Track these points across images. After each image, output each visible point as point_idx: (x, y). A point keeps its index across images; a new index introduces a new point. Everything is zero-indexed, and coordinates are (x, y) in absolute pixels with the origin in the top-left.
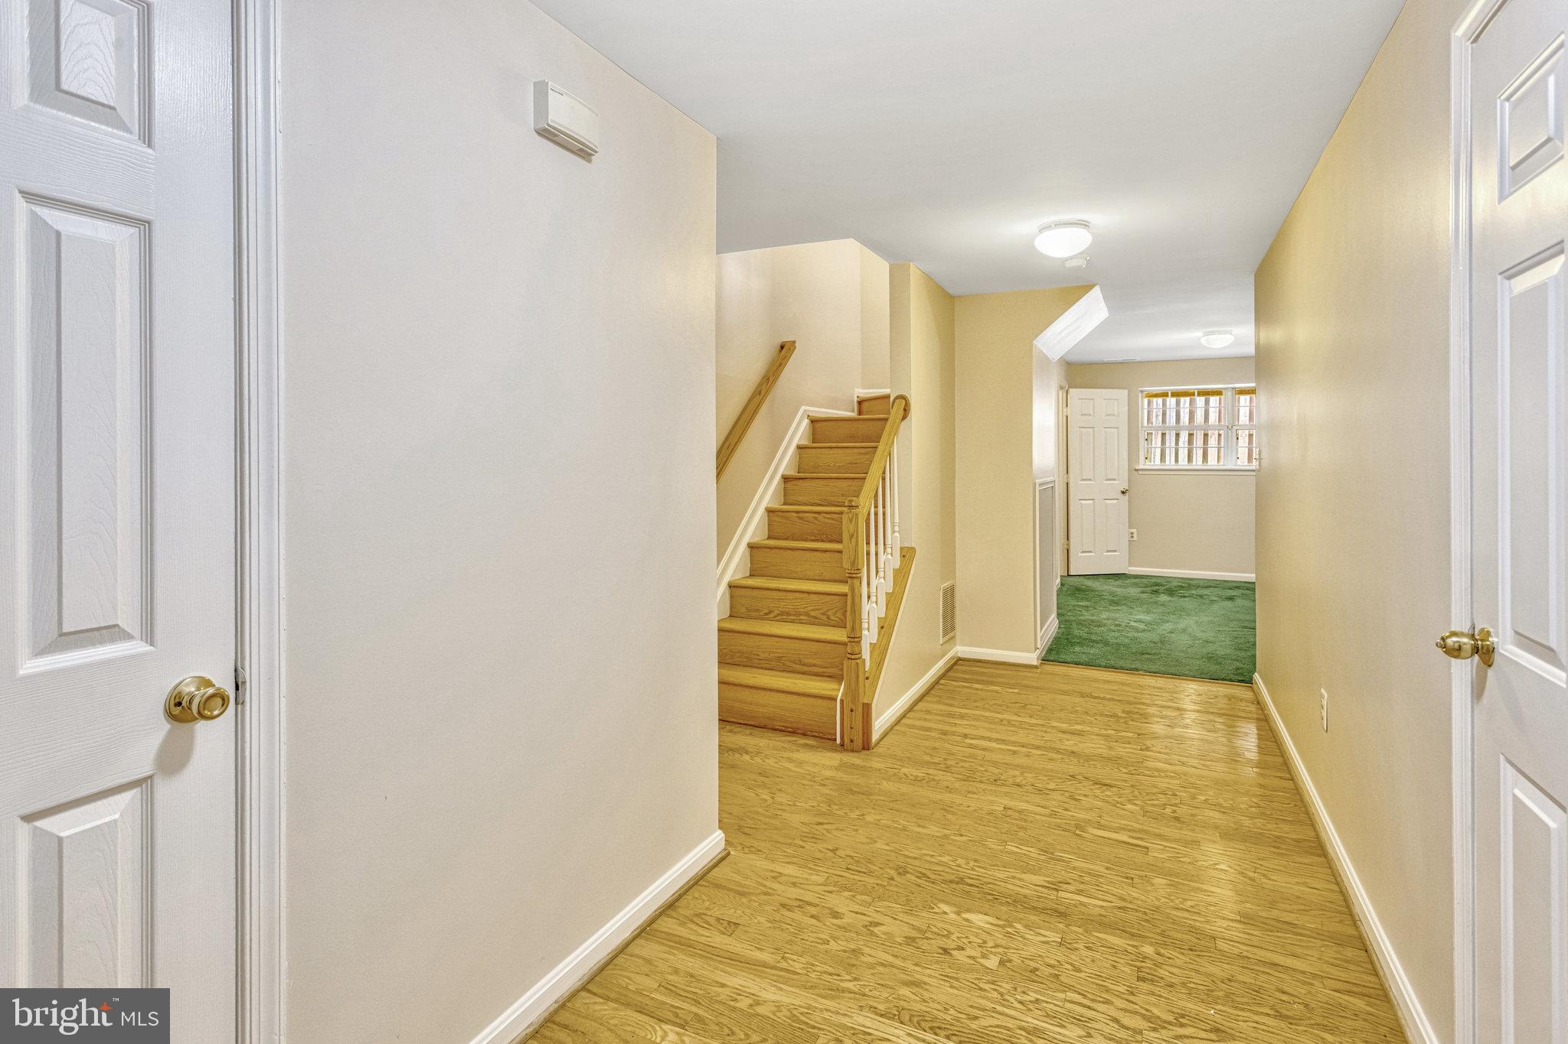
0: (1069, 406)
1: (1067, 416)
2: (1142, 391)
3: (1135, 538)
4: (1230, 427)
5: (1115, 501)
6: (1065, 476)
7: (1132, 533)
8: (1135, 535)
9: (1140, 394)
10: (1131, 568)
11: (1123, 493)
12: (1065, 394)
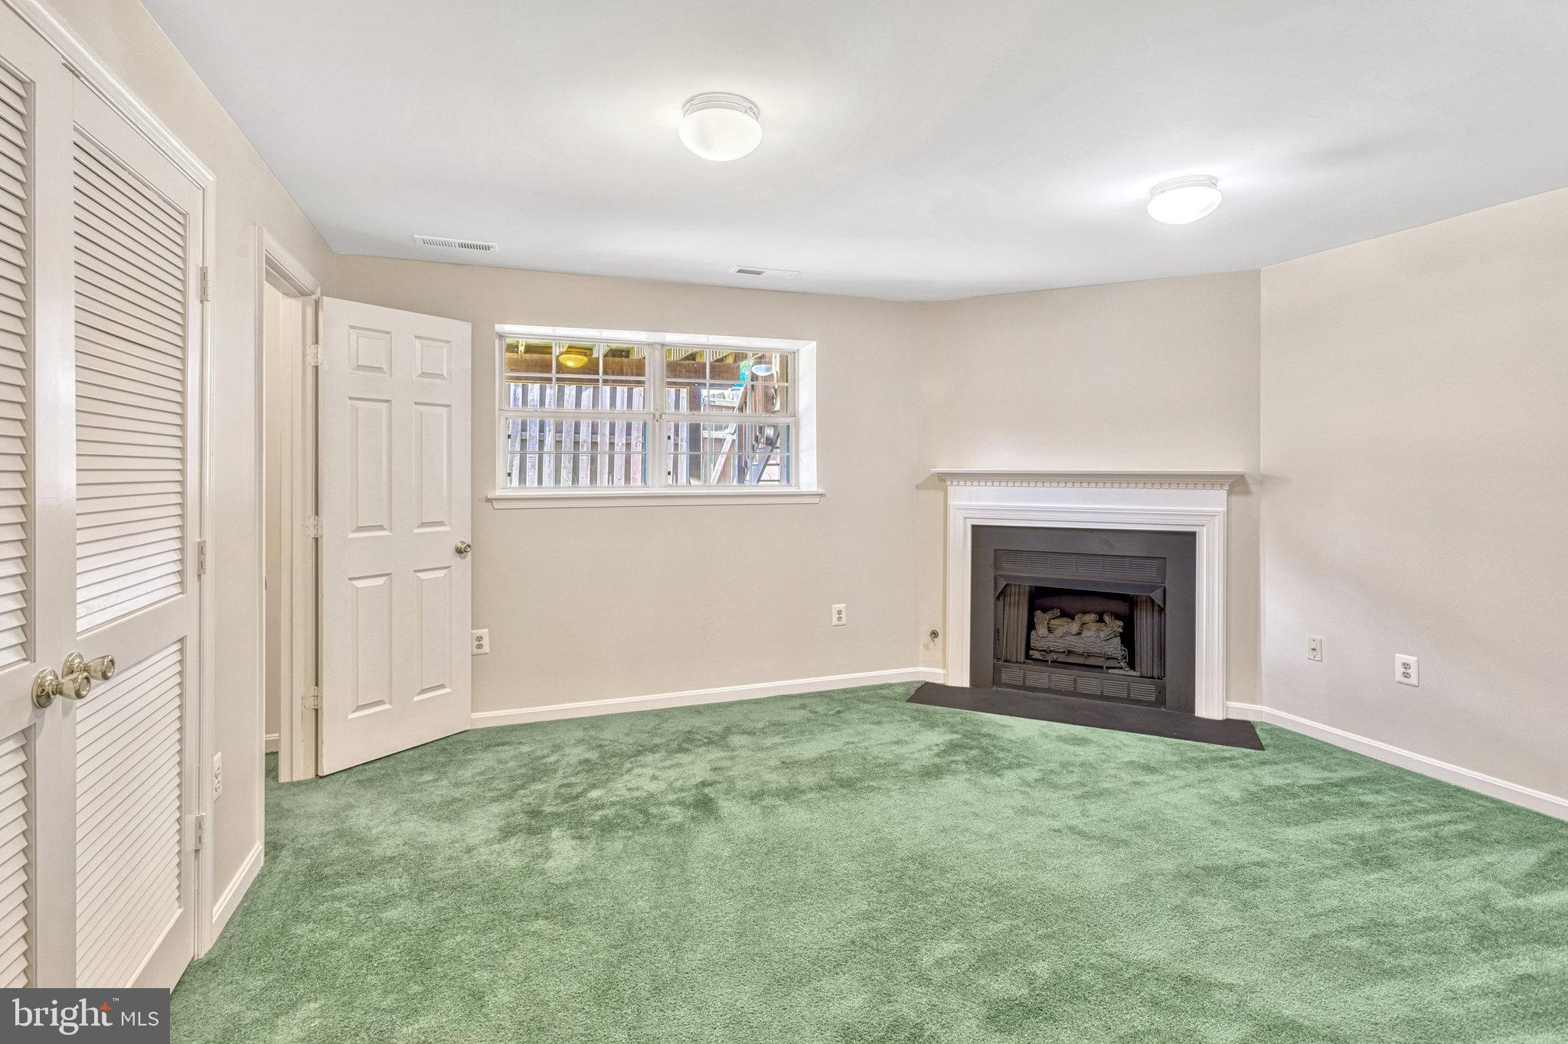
0: (321, 342)
1: (317, 368)
2: (501, 336)
3: (486, 649)
4: (658, 416)
5: (441, 574)
6: (311, 521)
7: (480, 638)
8: (486, 642)
9: (497, 341)
10: (475, 715)
11: (460, 551)
12: (310, 312)
